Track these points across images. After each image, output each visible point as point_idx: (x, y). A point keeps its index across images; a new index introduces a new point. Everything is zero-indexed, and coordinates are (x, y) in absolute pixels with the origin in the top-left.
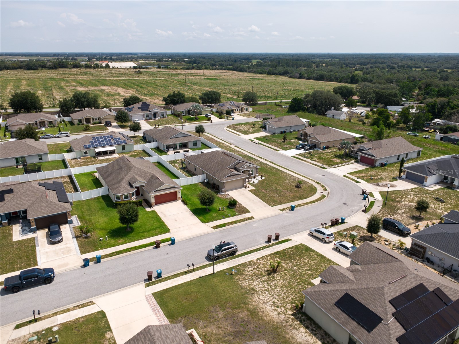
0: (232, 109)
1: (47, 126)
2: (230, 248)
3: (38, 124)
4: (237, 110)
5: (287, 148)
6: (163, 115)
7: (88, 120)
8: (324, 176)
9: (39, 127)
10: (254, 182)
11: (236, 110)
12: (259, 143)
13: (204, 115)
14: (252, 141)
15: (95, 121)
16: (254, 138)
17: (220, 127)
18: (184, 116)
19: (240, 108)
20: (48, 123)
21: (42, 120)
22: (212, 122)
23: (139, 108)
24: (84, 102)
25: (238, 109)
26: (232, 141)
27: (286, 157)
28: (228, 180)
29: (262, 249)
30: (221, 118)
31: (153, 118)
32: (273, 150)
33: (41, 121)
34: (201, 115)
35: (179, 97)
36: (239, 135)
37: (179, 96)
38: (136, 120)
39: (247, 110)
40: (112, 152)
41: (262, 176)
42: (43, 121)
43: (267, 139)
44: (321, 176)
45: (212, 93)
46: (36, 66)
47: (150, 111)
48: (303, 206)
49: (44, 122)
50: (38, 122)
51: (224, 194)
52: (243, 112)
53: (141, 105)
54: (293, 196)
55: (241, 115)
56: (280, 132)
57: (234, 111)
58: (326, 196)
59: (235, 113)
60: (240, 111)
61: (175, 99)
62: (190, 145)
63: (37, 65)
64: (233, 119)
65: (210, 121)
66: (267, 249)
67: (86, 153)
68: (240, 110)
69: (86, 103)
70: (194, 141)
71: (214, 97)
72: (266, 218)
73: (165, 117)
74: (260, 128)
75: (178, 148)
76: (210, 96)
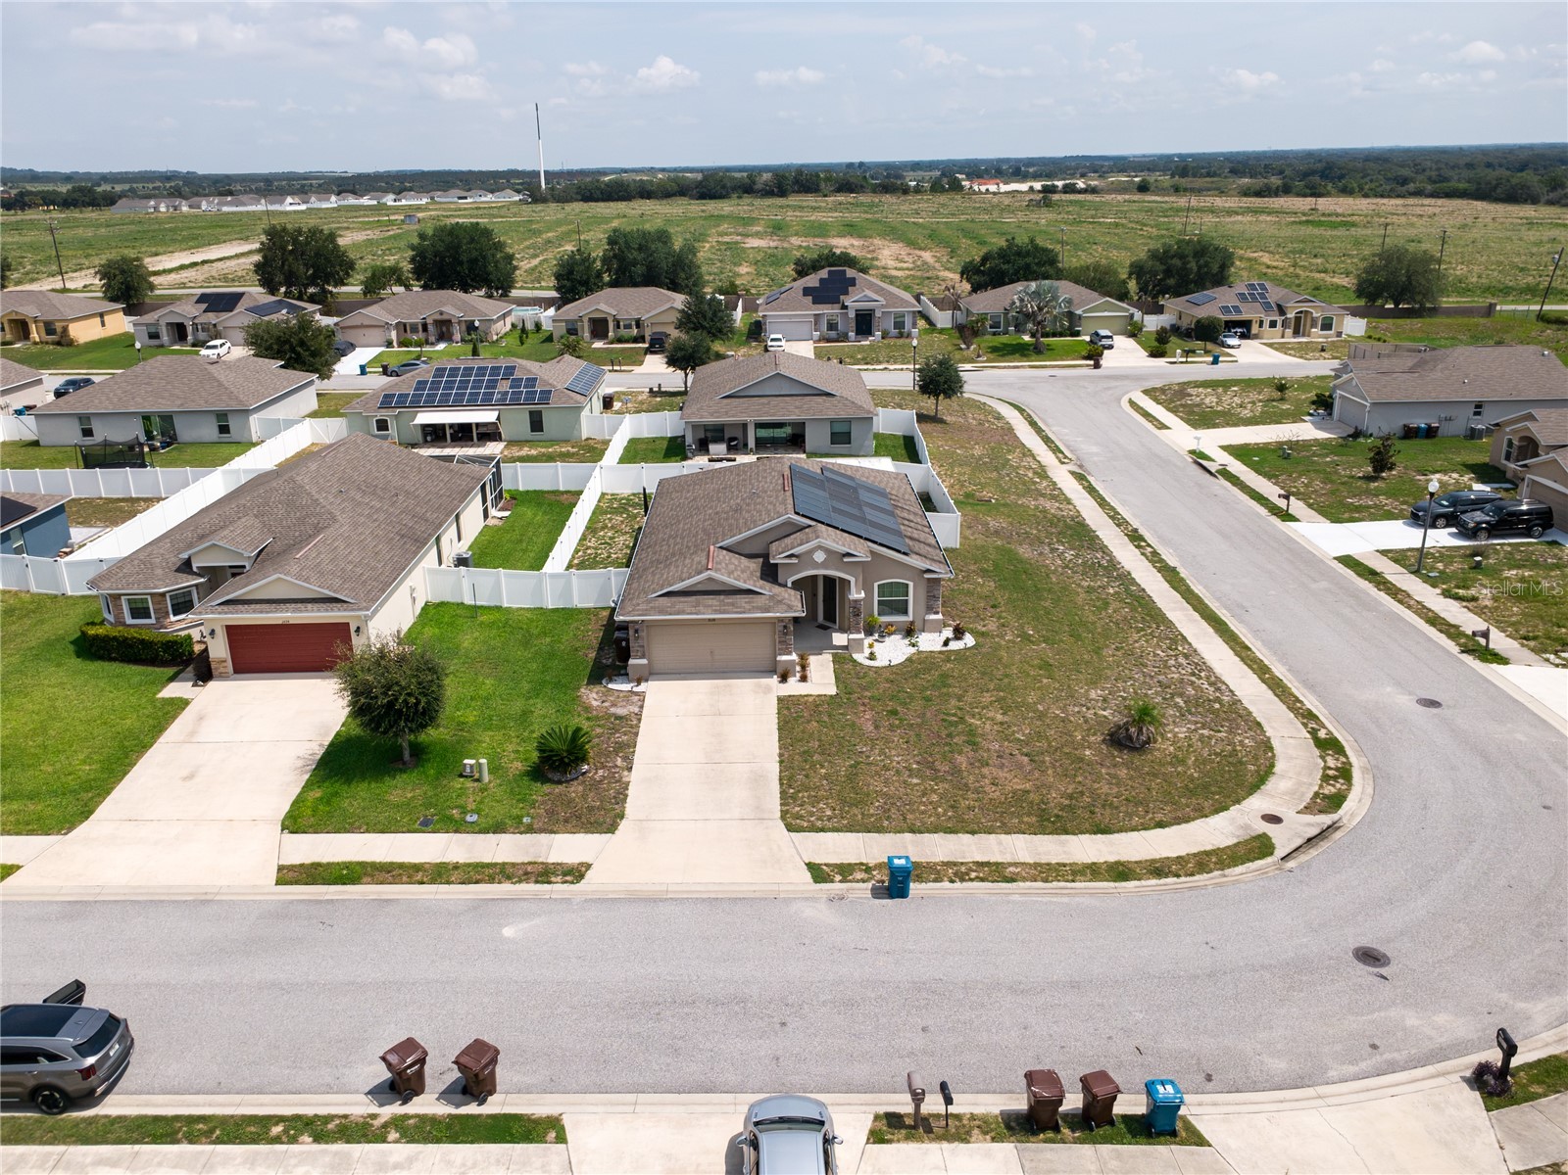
0: (1244, 317)
1: (457, 336)
2: (29, 1056)
3: (430, 328)
4: (1273, 324)
5: (1358, 509)
6: (899, 325)
7: (599, 328)
8: (1433, 704)
9: (432, 339)
10: (872, 657)
11: (1266, 324)
12: (1225, 474)
13: (1088, 338)
14: (1199, 457)
15: (623, 332)
16: (1225, 448)
17: (1109, 388)
18: (994, 334)
19: (1291, 315)
20: (464, 327)
21: (441, 313)
22: (1097, 366)
23: (807, 291)
24: (635, 263)
25: (1279, 320)
26: (1090, 451)
27: (1303, 558)
28: (662, 612)
29: (277, 1140)
30: (1156, 353)
31: (852, 334)
32: (1263, 511)
33: (438, 317)
34: (1077, 334)
35: (1021, 262)
36: (1163, 426)
37: (1028, 254)
38: (772, 336)
39: (1327, 325)
40: (489, 433)
41: (959, 633)
42: (445, 317)
43: (1287, 457)
44: (1405, 702)
45: (1188, 251)
46: (724, 187)
47: (845, 307)
48: (1012, 880)
49: (449, 322)
50: (429, 321)
51: (626, 687)
52: (1304, 335)
53: (821, 280)
54: (1020, 796)
55: (1281, 348)
56: (1400, 433)
57: (1255, 329)
58: (1280, 852)
59: (1256, 337)
60: (1289, 332)
61: (1005, 267)
62: (815, 437)
63: (729, 185)
64: (1215, 362)
65: (1092, 362)
66: (306, 1146)
67: (382, 425)
68: (1284, 324)
69: (639, 270)
70: (832, 421)
71: (1193, 265)
72: (653, 900)
73: (909, 336)
74: (1313, 403)
75: (751, 443)
76: (1176, 262)
